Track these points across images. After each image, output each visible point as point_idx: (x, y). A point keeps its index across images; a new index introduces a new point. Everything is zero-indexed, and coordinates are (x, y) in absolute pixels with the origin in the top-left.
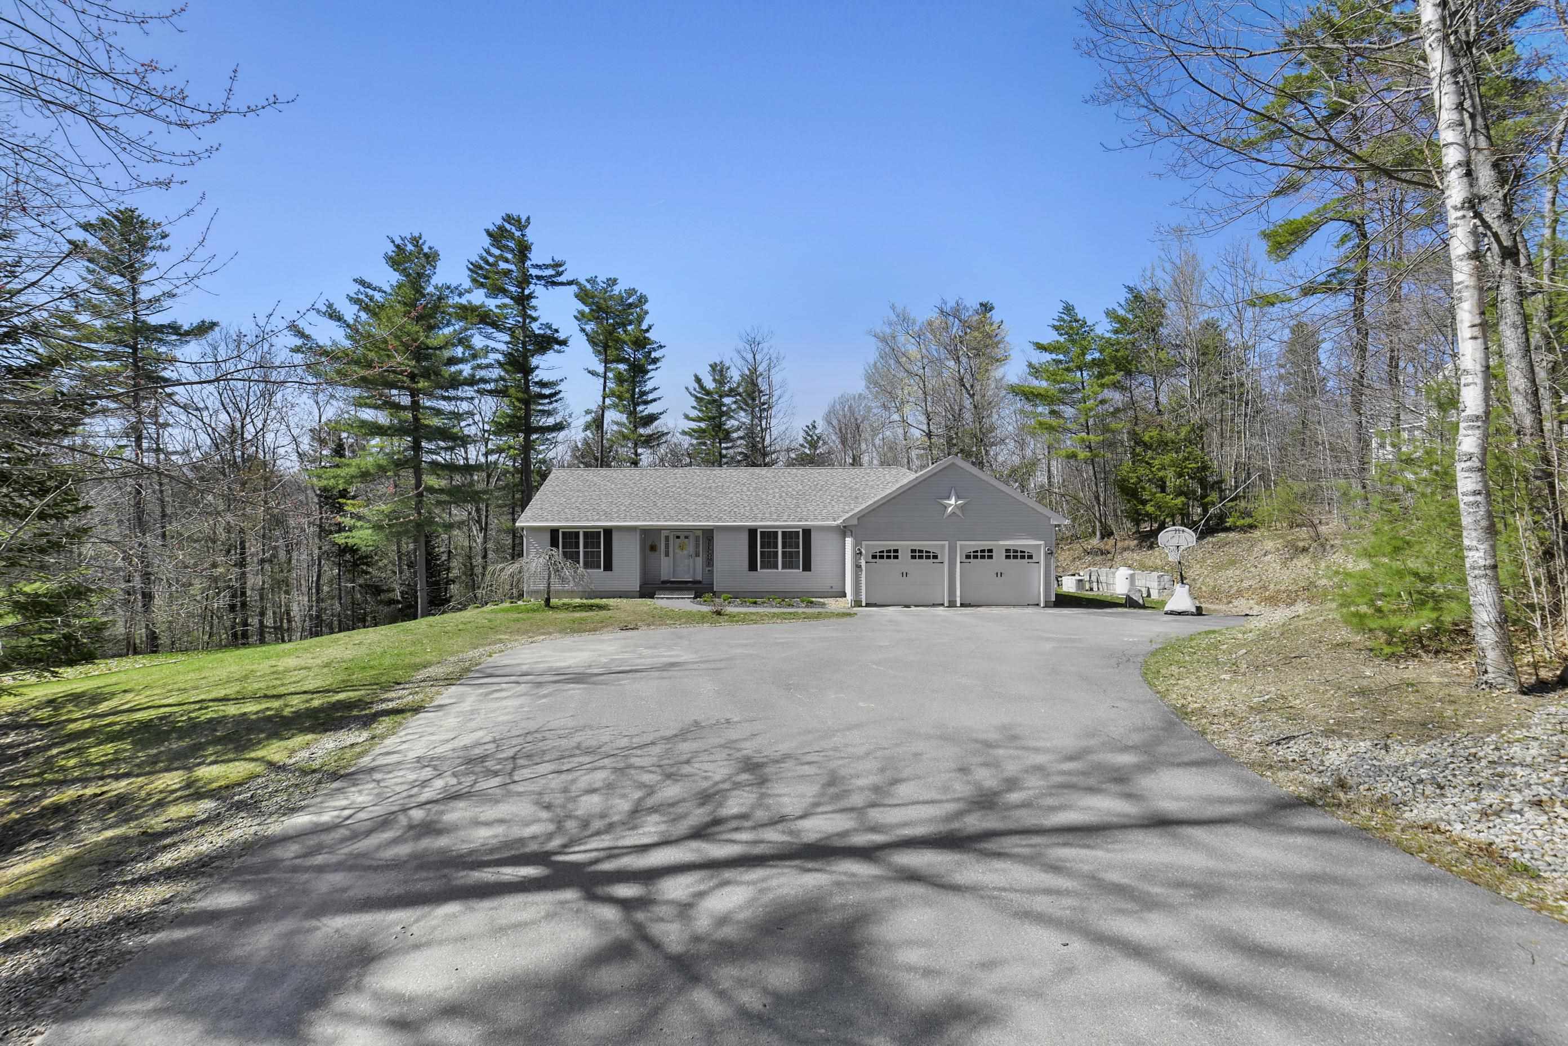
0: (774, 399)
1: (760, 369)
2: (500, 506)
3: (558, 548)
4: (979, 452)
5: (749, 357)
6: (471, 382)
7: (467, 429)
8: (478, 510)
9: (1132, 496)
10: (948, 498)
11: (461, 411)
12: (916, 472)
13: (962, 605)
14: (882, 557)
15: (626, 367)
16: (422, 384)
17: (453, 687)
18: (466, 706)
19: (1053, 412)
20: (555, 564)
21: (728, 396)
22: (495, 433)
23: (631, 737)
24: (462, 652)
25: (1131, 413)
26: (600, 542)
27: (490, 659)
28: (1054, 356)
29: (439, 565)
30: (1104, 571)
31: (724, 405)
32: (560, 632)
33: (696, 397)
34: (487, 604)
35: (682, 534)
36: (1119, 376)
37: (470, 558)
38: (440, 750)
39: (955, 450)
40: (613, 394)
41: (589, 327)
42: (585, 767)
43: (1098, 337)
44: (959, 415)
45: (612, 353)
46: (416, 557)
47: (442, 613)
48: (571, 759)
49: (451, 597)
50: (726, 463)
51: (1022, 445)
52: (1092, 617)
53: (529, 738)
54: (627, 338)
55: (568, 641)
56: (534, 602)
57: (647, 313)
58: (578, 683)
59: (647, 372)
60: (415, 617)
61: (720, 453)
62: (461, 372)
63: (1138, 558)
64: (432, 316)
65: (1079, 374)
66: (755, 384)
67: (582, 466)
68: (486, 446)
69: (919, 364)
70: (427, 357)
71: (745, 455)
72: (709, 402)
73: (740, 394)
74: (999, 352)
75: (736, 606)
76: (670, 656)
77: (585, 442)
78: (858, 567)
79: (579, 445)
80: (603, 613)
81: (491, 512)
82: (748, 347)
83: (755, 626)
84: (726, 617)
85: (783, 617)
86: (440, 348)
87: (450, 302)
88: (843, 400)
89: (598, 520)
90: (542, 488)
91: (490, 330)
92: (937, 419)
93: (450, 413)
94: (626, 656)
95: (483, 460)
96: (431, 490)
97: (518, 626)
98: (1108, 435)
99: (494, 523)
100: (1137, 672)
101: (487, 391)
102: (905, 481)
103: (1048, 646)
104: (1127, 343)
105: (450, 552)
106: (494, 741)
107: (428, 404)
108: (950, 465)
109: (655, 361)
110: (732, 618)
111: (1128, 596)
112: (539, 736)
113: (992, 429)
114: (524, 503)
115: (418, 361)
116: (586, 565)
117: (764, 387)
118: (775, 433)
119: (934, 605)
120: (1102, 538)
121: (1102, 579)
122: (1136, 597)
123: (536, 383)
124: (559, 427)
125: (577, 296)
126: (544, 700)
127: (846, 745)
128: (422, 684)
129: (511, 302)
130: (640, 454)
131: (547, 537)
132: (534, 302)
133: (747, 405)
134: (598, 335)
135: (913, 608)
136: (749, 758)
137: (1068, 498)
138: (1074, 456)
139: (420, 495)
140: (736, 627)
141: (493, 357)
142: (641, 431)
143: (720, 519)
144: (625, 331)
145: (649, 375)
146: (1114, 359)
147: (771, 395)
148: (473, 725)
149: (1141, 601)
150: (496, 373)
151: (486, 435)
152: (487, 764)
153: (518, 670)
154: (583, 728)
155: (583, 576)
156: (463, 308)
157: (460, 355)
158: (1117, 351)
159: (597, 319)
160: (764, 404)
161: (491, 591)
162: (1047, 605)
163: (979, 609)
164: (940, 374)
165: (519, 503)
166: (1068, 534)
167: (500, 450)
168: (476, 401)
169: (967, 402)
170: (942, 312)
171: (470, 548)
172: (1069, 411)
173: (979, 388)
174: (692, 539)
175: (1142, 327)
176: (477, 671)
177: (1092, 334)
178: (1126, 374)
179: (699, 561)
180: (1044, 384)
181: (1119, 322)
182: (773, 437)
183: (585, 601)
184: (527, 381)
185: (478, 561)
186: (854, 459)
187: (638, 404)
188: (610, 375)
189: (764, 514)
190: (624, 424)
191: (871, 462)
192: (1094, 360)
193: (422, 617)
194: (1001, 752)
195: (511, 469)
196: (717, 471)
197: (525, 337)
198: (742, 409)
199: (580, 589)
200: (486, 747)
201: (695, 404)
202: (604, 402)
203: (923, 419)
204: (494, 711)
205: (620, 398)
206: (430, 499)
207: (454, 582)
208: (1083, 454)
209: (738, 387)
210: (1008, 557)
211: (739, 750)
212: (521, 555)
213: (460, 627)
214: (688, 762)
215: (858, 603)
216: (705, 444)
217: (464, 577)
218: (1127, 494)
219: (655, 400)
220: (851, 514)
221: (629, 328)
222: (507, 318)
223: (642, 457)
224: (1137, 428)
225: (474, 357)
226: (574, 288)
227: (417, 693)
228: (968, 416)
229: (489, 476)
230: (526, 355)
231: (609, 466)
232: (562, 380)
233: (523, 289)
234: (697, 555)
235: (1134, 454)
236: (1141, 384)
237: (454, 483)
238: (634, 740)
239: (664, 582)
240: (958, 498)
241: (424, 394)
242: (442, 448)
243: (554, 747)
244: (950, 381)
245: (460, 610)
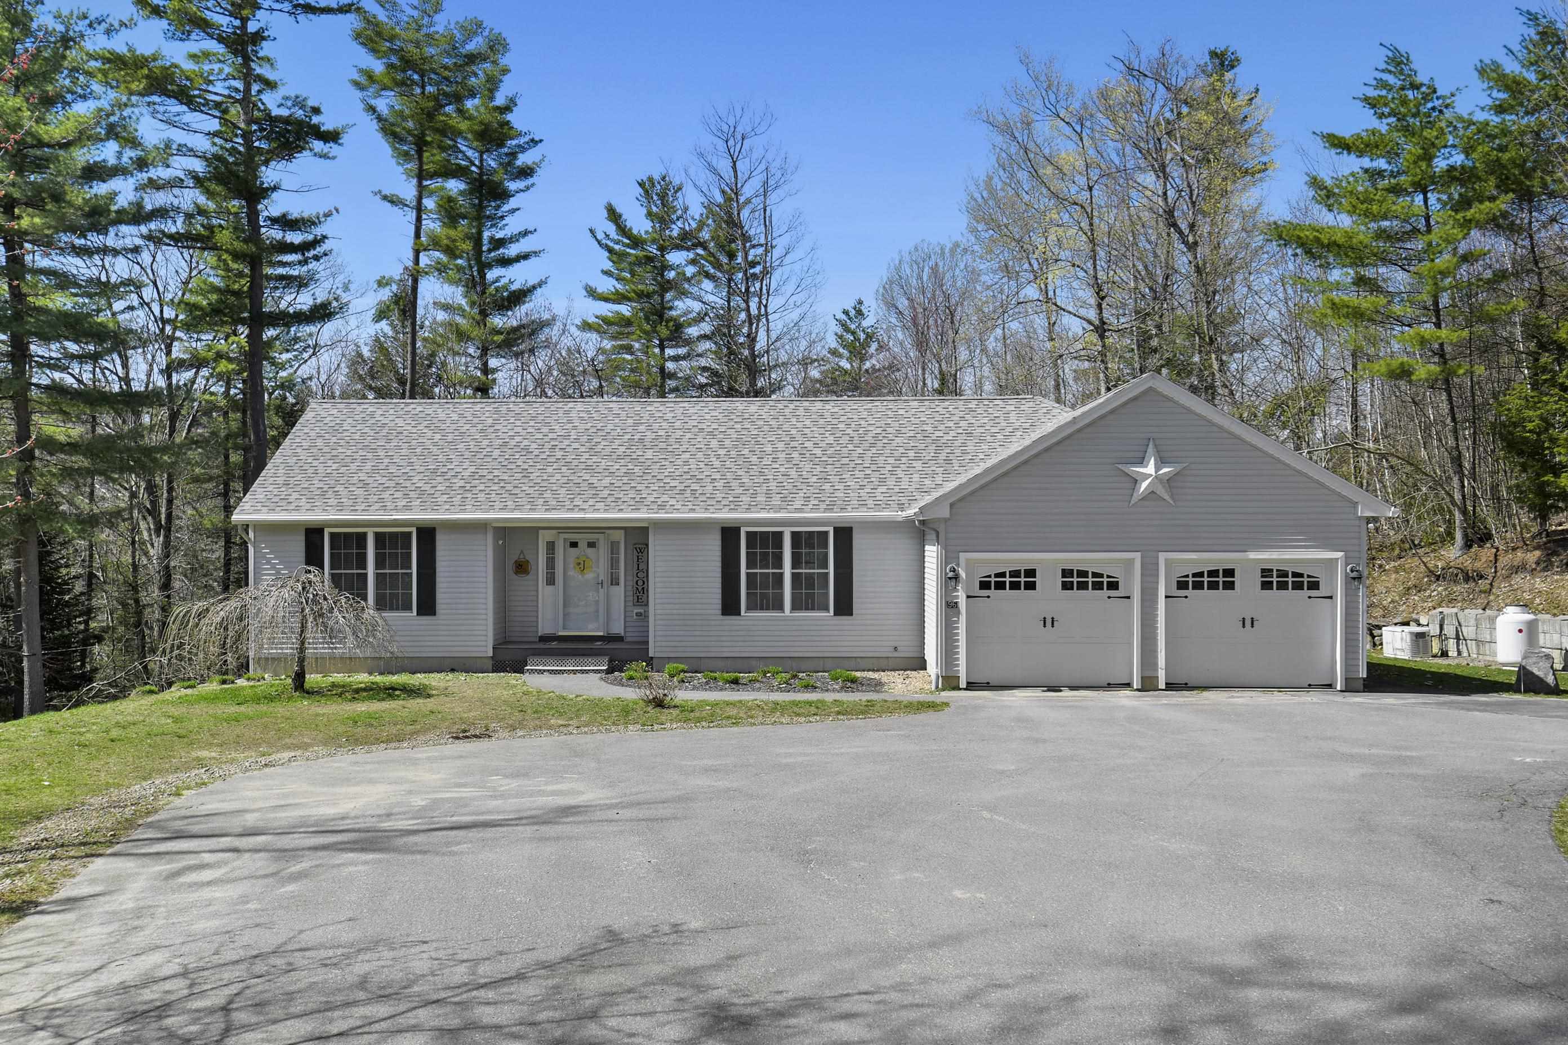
0: (777, 253)
1: (747, 192)
2: (196, 480)
3: (321, 566)
4: (1206, 365)
5: (724, 165)
6: (137, 216)
7: (127, 316)
8: (151, 488)
9: (1532, 455)
10: (1141, 461)
11: (113, 280)
12: (1073, 407)
13: (1170, 686)
14: (1000, 586)
15: (462, 186)
16: (28, 220)
17: (99, 862)
18: (125, 901)
19: (1360, 281)
20: (315, 602)
21: (678, 247)
22: (188, 327)
23: (476, 962)
24: (118, 786)
25: (1530, 282)
26: (409, 555)
27: (177, 802)
28: (1366, 162)
29: (67, 604)
30: (1470, 615)
31: (671, 268)
32: (325, 743)
33: (610, 250)
34: (170, 684)
35: (582, 539)
36: (1504, 203)
37: (135, 588)
38: (68, 994)
39: (1154, 361)
40: (435, 243)
41: (383, 104)
42: (376, 1027)
43: (1460, 119)
44: (1165, 287)
45: (433, 158)
46: (18, 586)
47: (77, 705)
48: (347, 1012)
49: (95, 670)
50: (676, 390)
51: (1297, 348)
52: (1445, 711)
53: (260, 967)
54: (464, 126)
55: (344, 761)
56: (271, 680)
57: (505, 71)
58: (363, 850)
59: (504, 195)
60: (17, 714)
61: (662, 369)
62: (113, 196)
63: (1543, 587)
64: (46, 77)
65: (1419, 199)
66: (734, 223)
67: (371, 395)
68: (169, 353)
69: (1082, 181)
70: (40, 165)
71: (715, 373)
72: (639, 262)
73: (703, 245)
74: (1250, 156)
75: (694, 688)
76: (553, 793)
77: (379, 345)
78: (950, 606)
79: (366, 352)
80: (416, 704)
81: (178, 492)
82: (721, 145)
83: (735, 729)
84: (675, 712)
85: (795, 710)
86: (66, 145)
87: (89, 45)
88: (920, 258)
89: (407, 508)
90: (287, 442)
91: (175, 107)
92: (1117, 295)
93: (90, 281)
94: (466, 793)
95: (161, 382)
96: (50, 445)
97: (238, 731)
98: (1481, 328)
99: (185, 515)
100: (1543, 828)
101: (171, 237)
102: (1050, 427)
103: (1353, 773)
104: (1523, 133)
105: (91, 576)
106: (185, 974)
107: (44, 263)
108: (1144, 393)
109: (526, 172)
110: (689, 714)
111: (1522, 668)
112: (279, 962)
113: (1233, 317)
114: (250, 474)
115: (20, 172)
116: (381, 604)
117: (755, 230)
118: (777, 326)
119: (1110, 686)
120: (1468, 545)
121: (1468, 631)
122: (1539, 670)
123: (274, 221)
124: (321, 313)
125: (358, 36)
126: (291, 888)
127: (925, 980)
128: (32, 855)
129: (219, 48)
130: (495, 370)
131: (298, 546)
132: (266, 49)
133: (718, 265)
134: (404, 119)
135: (1066, 693)
136: (721, 1006)
137: (1394, 461)
138: (1404, 373)
139: (28, 456)
140: (699, 733)
141: (181, 165)
142: (497, 321)
143: (662, 507)
144: (461, 112)
145: (512, 203)
146: (1495, 167)
147: (768, 248)
148: (138, 940)
149: (1550, 679)
150: (190, 197)
151: (168, 329)
152: (168, 1022)
153: (236, 824)
154: (373, 944)
155: (375, 626)
156: (116, 61)
157: (112, 161)
158: (1502, 149)
159: (403, 85)
160: (753, 264)
161: (180, 657)
162: (1350, 687)
163: (1206, 694)
164: (1124, 202)
165: (238, 473)
166: (1394, 537)
167: (197, 363)
168: (146, 257)
169: (1182, 261)
170: (1130, 69)
171: (135, 567)
172: (1397, 279)
173: (1206, 229)
174: (603, 552)
175: (1557, 98)
176: (150, 825)
177: (1448, 114)
178: (1521, 199)
179: (619, 593)
180: (1345, 221)
181: (1507, 88)
182: (774, 336)
183: (378, 679)
184: (253, 215)
185: (152, 594)
186: (943, 381)
187: (490, 266)
188: (429, 203)
189: (755, 495)
190: (460, 308)
191: (979, 387)
192: (1452, 168)
193: (33, 712)
194: (1254, 994)
195: (223, 403)
196: (655, 406)
197: (250, 122)
198: (708, 276)
199: (369, 653)
200: (168, 986)
201: (608, 265)
202: (417, 261)
203: (1088, 296)
204: (182, 910)
205: (451, 252)
206: (46, 463)
207: (99, 639)
208: (1425, 369)
209: (700, 229)
210: (1266, 586)
211: (700, 989)
212: (242, 581)
213: (114, 733)
214: (593, 1015)
215: (950, 682)
216: (629, 349)
217: (121, 629)
218: (1521, 453)
219: (525, 256)
220: (936, 495)
221: (470, 104)
222: (210, 82)
223: (499, 375)
224: (1542, 314)
225: (142, 164)
226: (350, 21)
227: (20, 873)
228: (1183, 289)
229: (174, 417)
230: (251, 159)
231: (428, 395)
232: (327, 215)
233: (244, 21)
234: (614, 581)
235: (1537, 370)
236: (1553, 220)
237: (99, 431)
238: (481, 970)
239: (544, 639)
240: (1161, 462)
241: (33, 242)
242: (73, 357)
243: (311, 986)
244: (1146, 215)
245: (114, 698)
